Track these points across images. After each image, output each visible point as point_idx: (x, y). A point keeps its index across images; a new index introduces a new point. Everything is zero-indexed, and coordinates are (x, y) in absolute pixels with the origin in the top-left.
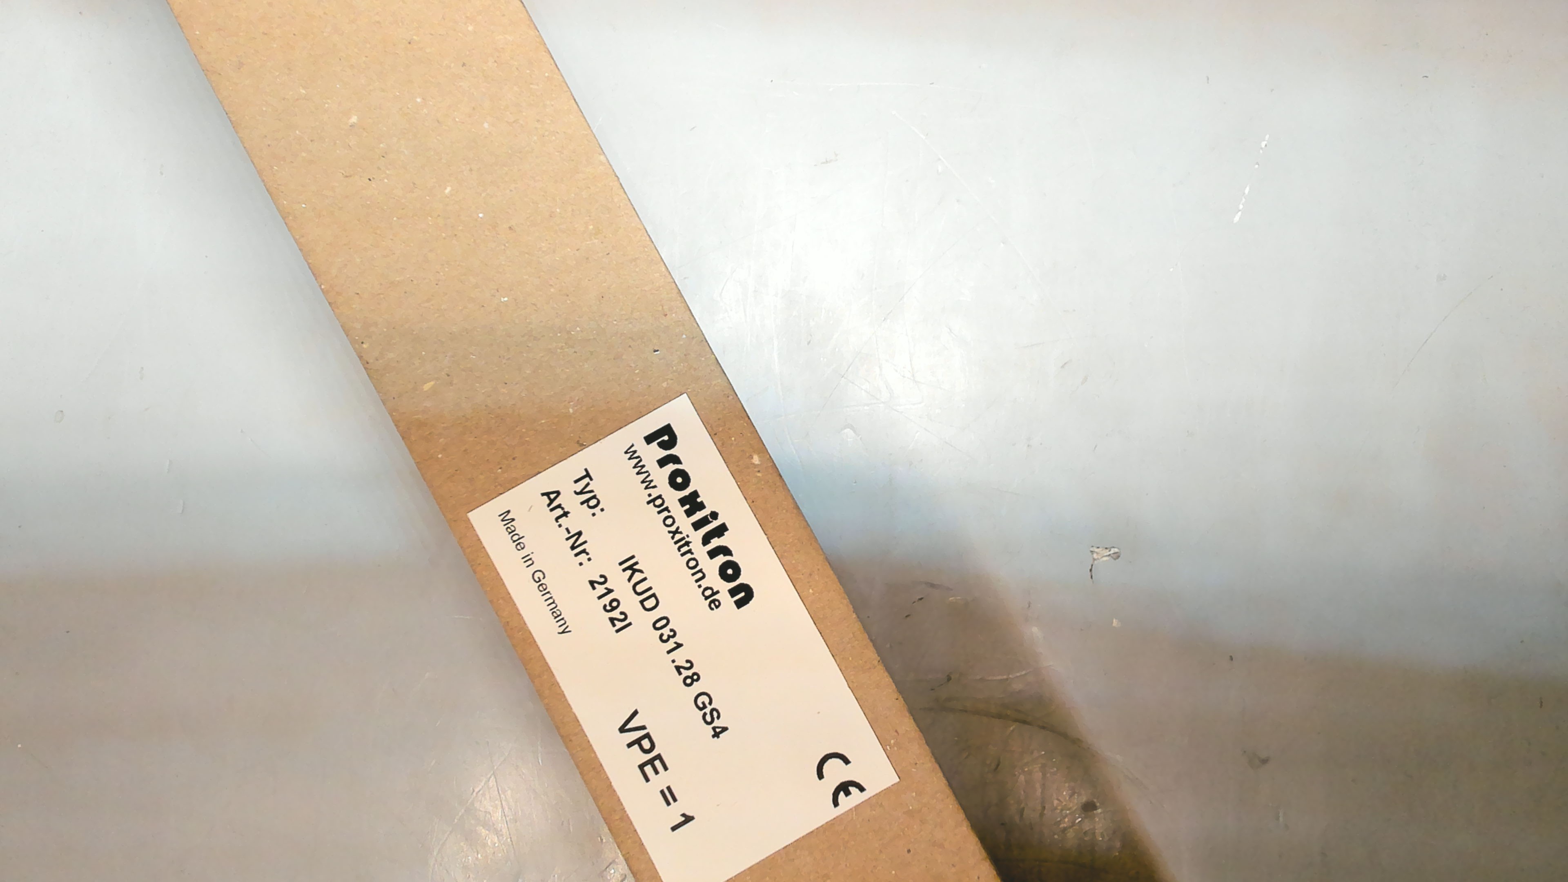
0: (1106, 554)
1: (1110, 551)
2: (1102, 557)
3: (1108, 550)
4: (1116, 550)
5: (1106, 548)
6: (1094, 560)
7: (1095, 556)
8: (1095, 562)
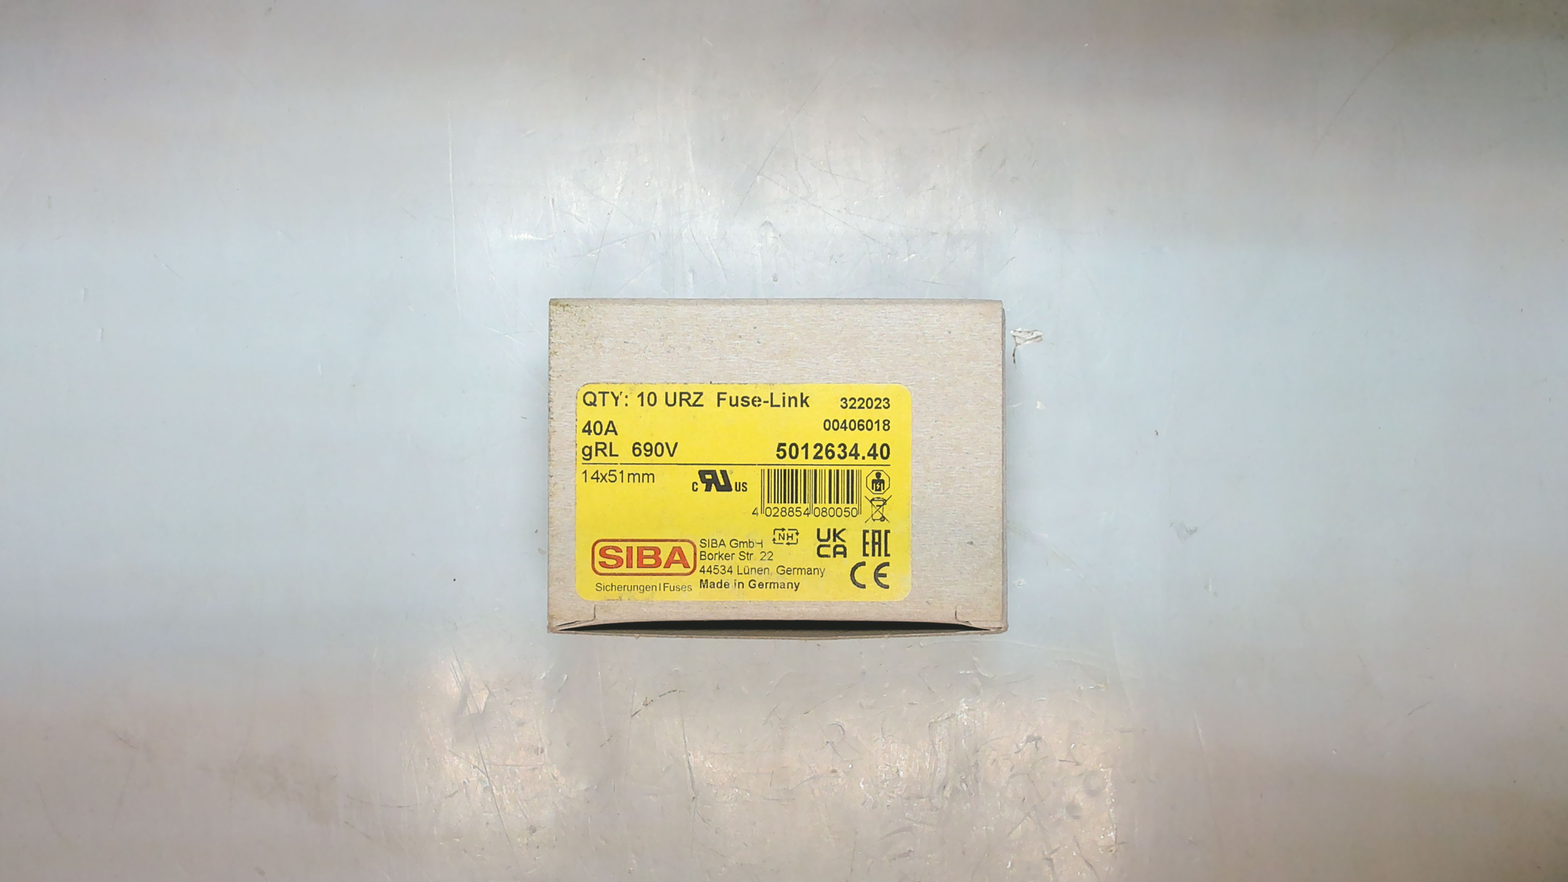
0: (1028, 338)
1: (1032, 334)
2: (1026, 341)
3: (1030, 334)
4: (1039, 333)
5: (1028, 332)
6: (1017, 344)
7: (1017, 339)
8: (1019, 347)
